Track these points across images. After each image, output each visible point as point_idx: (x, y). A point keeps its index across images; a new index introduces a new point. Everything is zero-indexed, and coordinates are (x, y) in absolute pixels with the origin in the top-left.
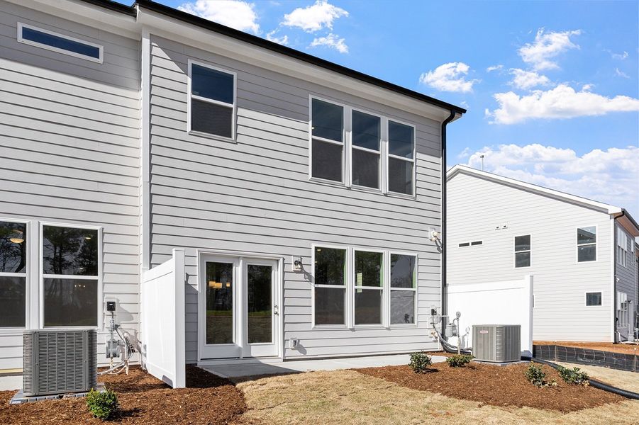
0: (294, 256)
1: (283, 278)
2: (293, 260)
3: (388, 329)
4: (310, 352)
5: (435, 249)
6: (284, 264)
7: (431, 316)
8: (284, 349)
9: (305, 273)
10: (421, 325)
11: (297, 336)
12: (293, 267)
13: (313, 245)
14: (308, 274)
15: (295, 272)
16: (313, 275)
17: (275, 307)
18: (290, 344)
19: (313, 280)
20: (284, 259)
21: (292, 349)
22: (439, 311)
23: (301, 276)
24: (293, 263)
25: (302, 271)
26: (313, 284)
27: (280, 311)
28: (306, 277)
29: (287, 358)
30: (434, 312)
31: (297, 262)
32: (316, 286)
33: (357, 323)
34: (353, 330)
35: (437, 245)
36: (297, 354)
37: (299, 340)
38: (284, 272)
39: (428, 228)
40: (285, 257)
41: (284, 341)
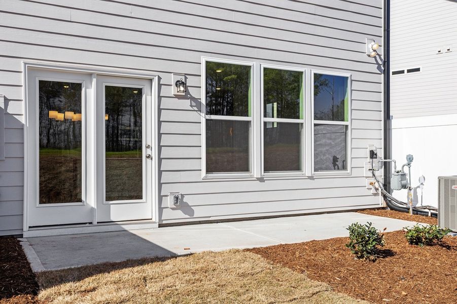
0: (175, 74)
1: (159, 105)
2: (173, 79)
3: (311, 178)
4: (199, 213)
5: (374, 68)
6: (160, 86)
7: (369, 160)
8: (161, 209)
9: (192, 99)
10: (356, 172)
11: (180, 189)
12: (173, 90)
13: (204, 59)
14: (196, 101)
15: (177, 97)
16: (203, 101)
17: (148, 147)
18: (169, 202)
19: (204, 108)
20: (159, 78)
21: (173, 209)
22: (381, 154)
23: (186, 104)
24: (173, 83)
25: (186, 96)
26: (203, 115)
27: (154, 153)
28: (194, 104)
29: (164, 222)
30: (373, 155)
31: (178, 84)
32: (208, 117)
33: (266, 169)
34: (261, 180)
35: (378, 63)
36: (179, 215)
37: (183, 196)
38: (160, 97)
39: (365, 39)
40: (161, 75)
41: (160, 198)
